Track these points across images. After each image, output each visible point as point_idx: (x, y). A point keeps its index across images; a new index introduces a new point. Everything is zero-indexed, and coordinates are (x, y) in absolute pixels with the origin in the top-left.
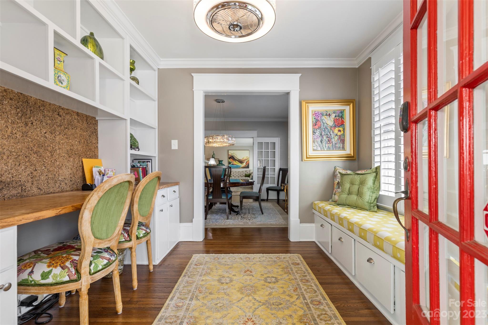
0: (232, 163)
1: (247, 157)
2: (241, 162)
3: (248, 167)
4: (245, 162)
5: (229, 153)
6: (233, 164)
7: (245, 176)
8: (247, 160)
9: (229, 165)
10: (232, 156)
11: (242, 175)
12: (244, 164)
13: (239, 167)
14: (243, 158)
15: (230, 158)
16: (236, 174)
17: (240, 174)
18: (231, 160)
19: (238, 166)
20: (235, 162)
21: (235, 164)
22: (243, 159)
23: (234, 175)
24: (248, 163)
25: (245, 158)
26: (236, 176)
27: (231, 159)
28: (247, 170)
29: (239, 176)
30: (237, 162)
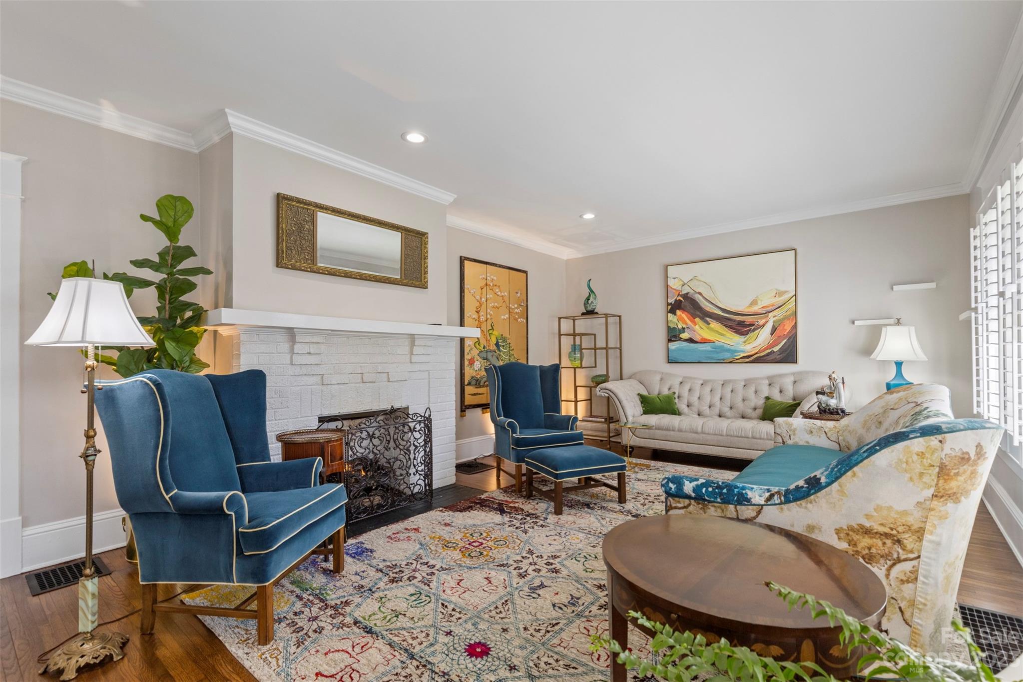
0: (685, 336)
1: (780, 294)
2: (742, 324)
3: (789, 355)
4: (768, 328)
5: (671, 283)
6: (691, 340)
7: (759, 412)
8: (779, 314)
9: (673, 346)
10: (686, 296)
11: (740, 405)
12: (761, 339)
13: (727, 355)
14: (754, 303)
15: (674, 308)
16: (707, 399)
17: (728, 395)
18: (680, 319)
19: (722, 349)
20: (700, 330)
21: (704, 341)
22: (755, 309)
23: (694, 399)
24: (788, 327)
25: (767, 300)
26: (705, 409)
27: (678, 312)
28: (781, 376)
29: (726, 409)
30: (714, 325)
